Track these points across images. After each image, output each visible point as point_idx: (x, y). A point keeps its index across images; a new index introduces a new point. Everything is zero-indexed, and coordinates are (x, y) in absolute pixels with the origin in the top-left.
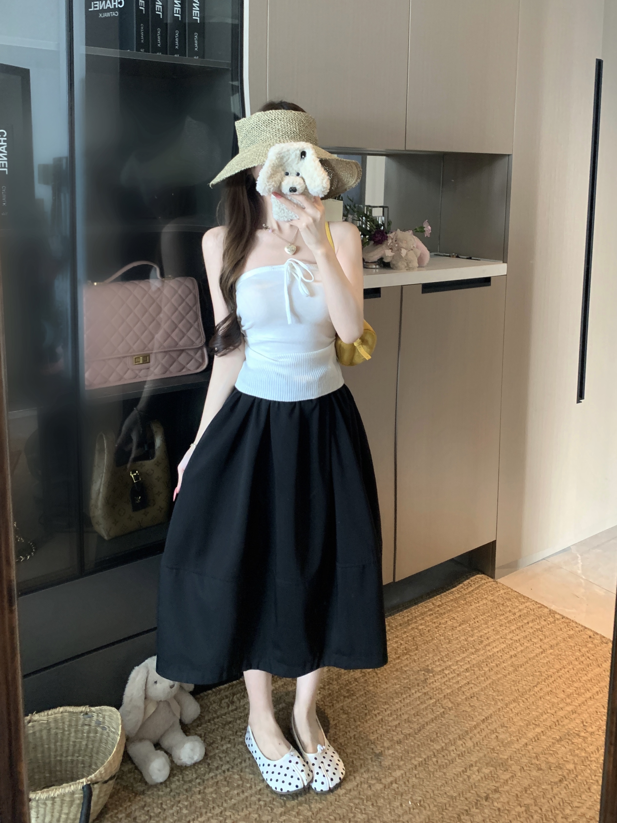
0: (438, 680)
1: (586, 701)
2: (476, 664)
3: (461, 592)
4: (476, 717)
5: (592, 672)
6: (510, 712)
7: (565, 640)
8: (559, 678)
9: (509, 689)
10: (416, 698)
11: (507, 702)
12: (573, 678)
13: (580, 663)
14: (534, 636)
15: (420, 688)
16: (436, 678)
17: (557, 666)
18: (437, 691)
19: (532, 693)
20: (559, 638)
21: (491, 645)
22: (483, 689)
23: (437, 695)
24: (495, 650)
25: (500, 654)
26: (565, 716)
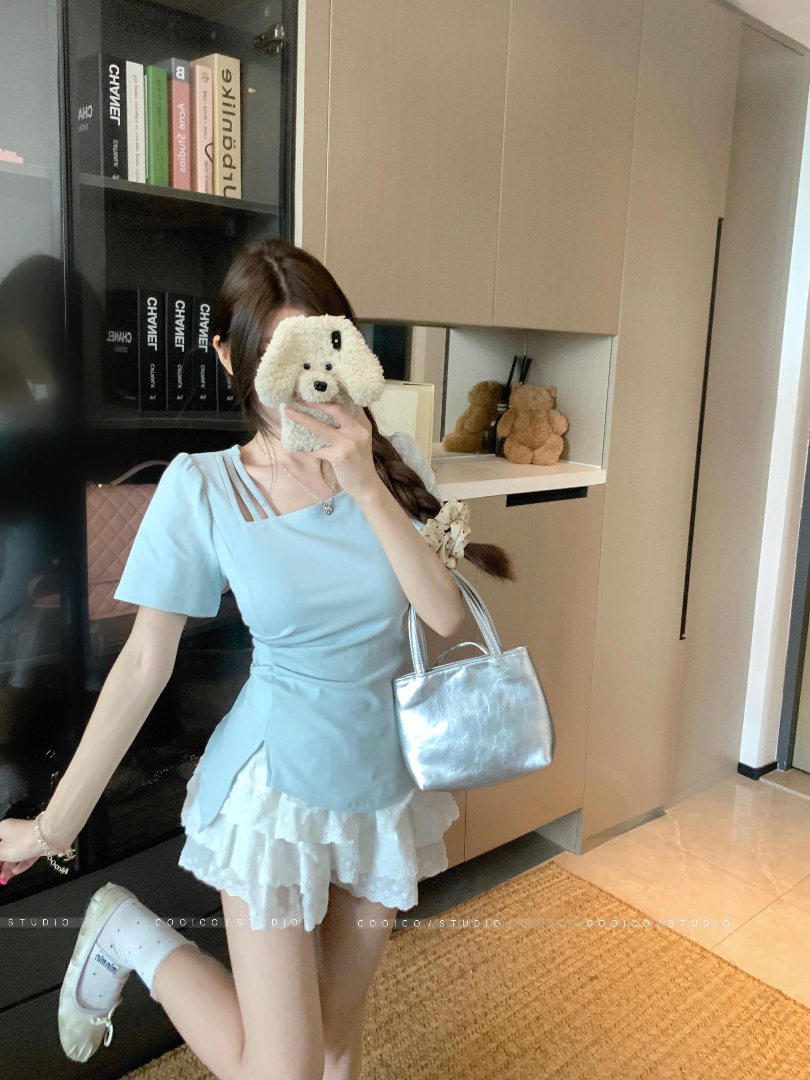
0: (500, 1014)
1: (684, 1038)
4: (548, 1066)
5: (692, 998)
6: (591, 1058)
7: (657, 955)
8: (651, 1009)
9: (590, 1025)
11: (587, 1044)
13: (676, 987)
15: (477, 1026)
16: (497, 1012)
17: (649, 990)
18: (499, 1031)
19: (617, 1030)
20: (649, 951)
21: (566, 963)
22: (557, 1026)
23: (500, 1036)
26: (659, 1061)
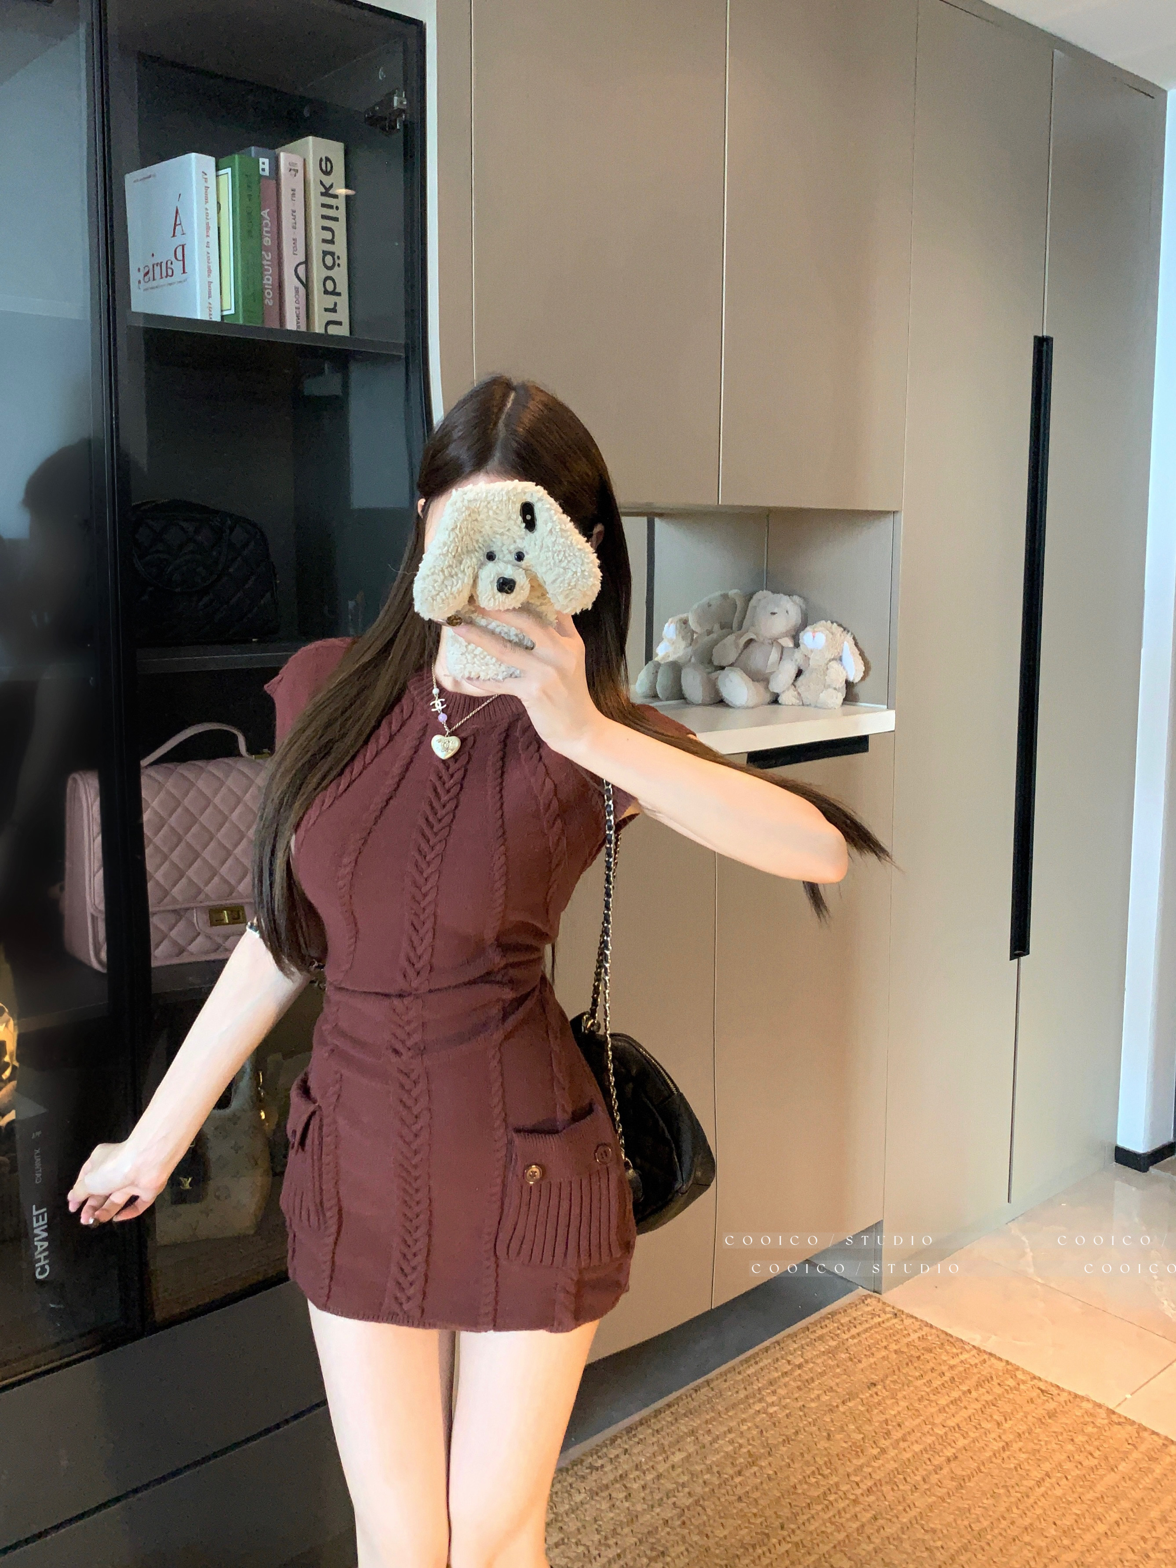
2: (885, 1477)
3: (837, 1335)
10: (783, 1554)
12: (1067, 1497)
14: (985, 1416)
19: (996, 1531)
20: (1030, 1418)
21: (908, 1438)
23: (821, 1545)
24: (917, 1448)
25: (926, 1456)
